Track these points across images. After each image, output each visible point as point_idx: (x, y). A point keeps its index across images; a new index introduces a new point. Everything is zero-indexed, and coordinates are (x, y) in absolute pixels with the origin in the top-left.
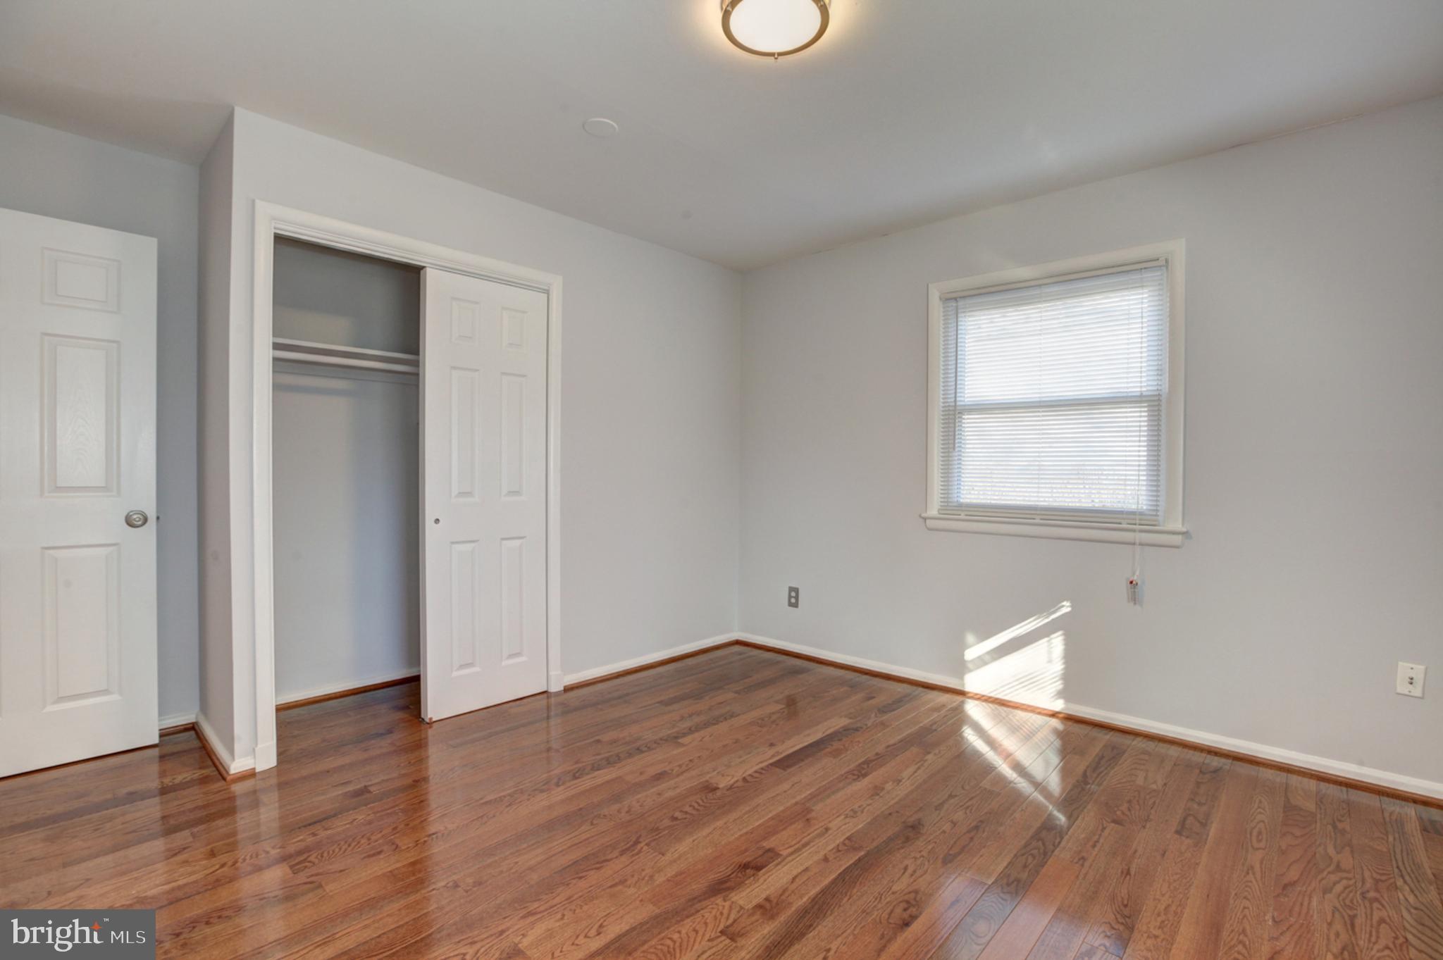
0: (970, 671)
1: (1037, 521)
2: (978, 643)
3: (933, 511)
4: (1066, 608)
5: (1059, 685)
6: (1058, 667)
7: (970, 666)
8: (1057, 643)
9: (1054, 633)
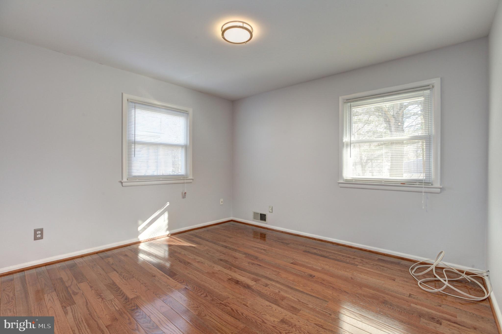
0: (140, 233)
1: (161, 180)
2: (143, 223)
3: (125, 180)
4: (168, 204)
5: (167, 227)
6: (167, 222)
7: (140, 232)
8: (166, 215)
9: (165, 212)
